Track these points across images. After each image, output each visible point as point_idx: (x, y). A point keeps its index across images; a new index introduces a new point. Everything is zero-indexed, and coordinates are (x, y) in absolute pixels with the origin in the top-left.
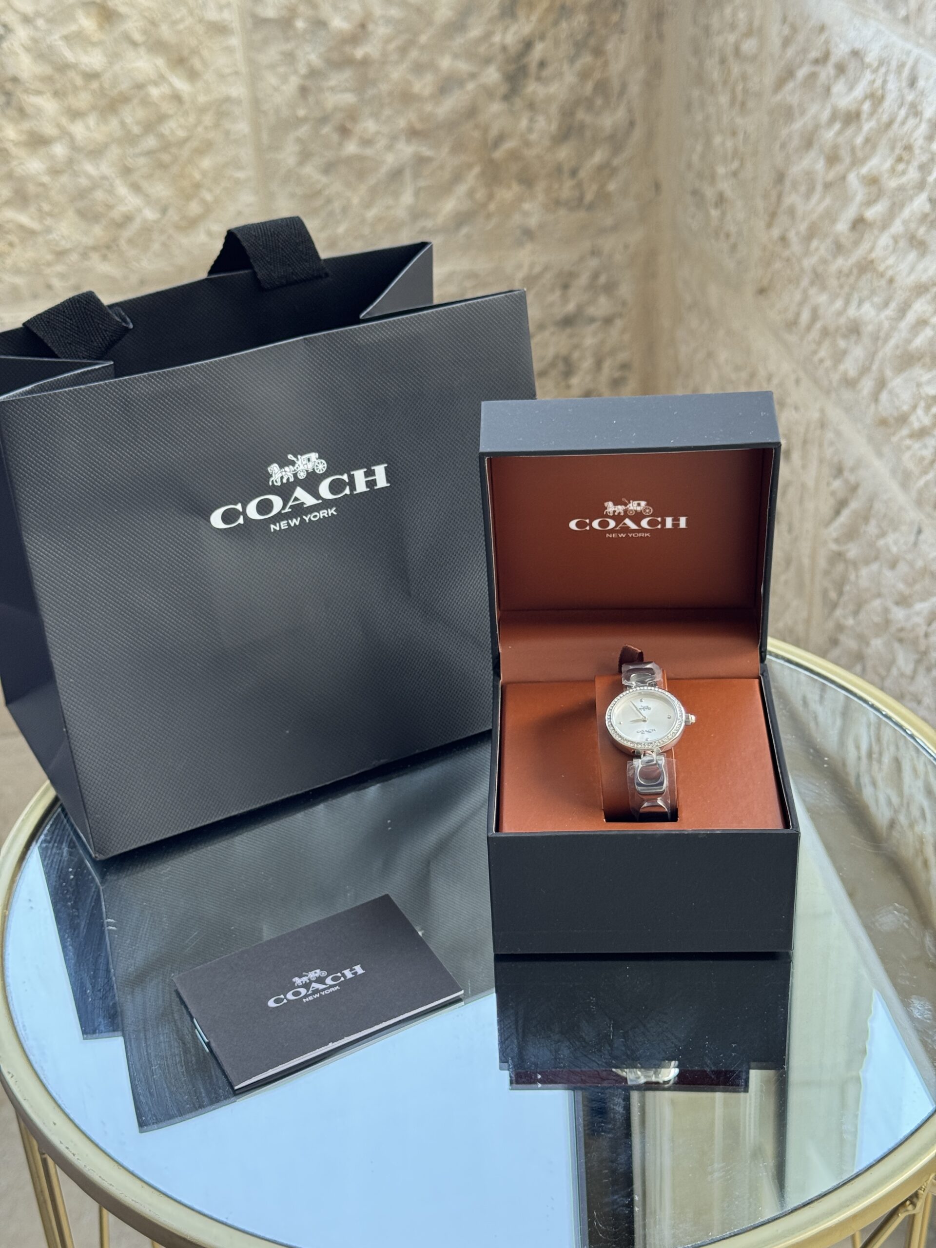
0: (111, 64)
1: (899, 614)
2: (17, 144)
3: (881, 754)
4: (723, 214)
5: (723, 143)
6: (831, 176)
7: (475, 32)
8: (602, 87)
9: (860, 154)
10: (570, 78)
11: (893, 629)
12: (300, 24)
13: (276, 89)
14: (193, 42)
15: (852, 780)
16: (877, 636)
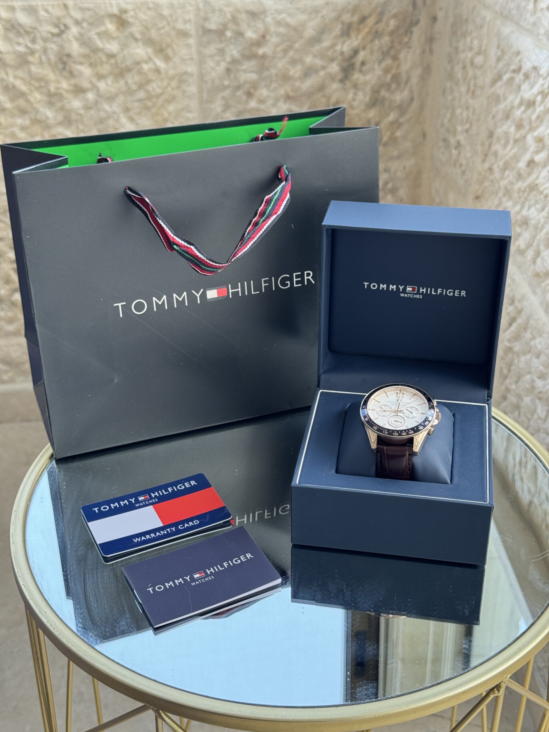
0: (122, 50)
1: (539, 383)
2: (67, 91)
3: (526, 463)
4: (459, 153)
5: (461, 113)
6: (518, 136)
7: (326, 44)
8: (396, 78)
9: (534, 125)
10: (378, 72)
11: (536, 392)
12: (229, 34)
13: (213, 69)
14: (169, 41)
15: (510, 477)
16: (527, 395)
